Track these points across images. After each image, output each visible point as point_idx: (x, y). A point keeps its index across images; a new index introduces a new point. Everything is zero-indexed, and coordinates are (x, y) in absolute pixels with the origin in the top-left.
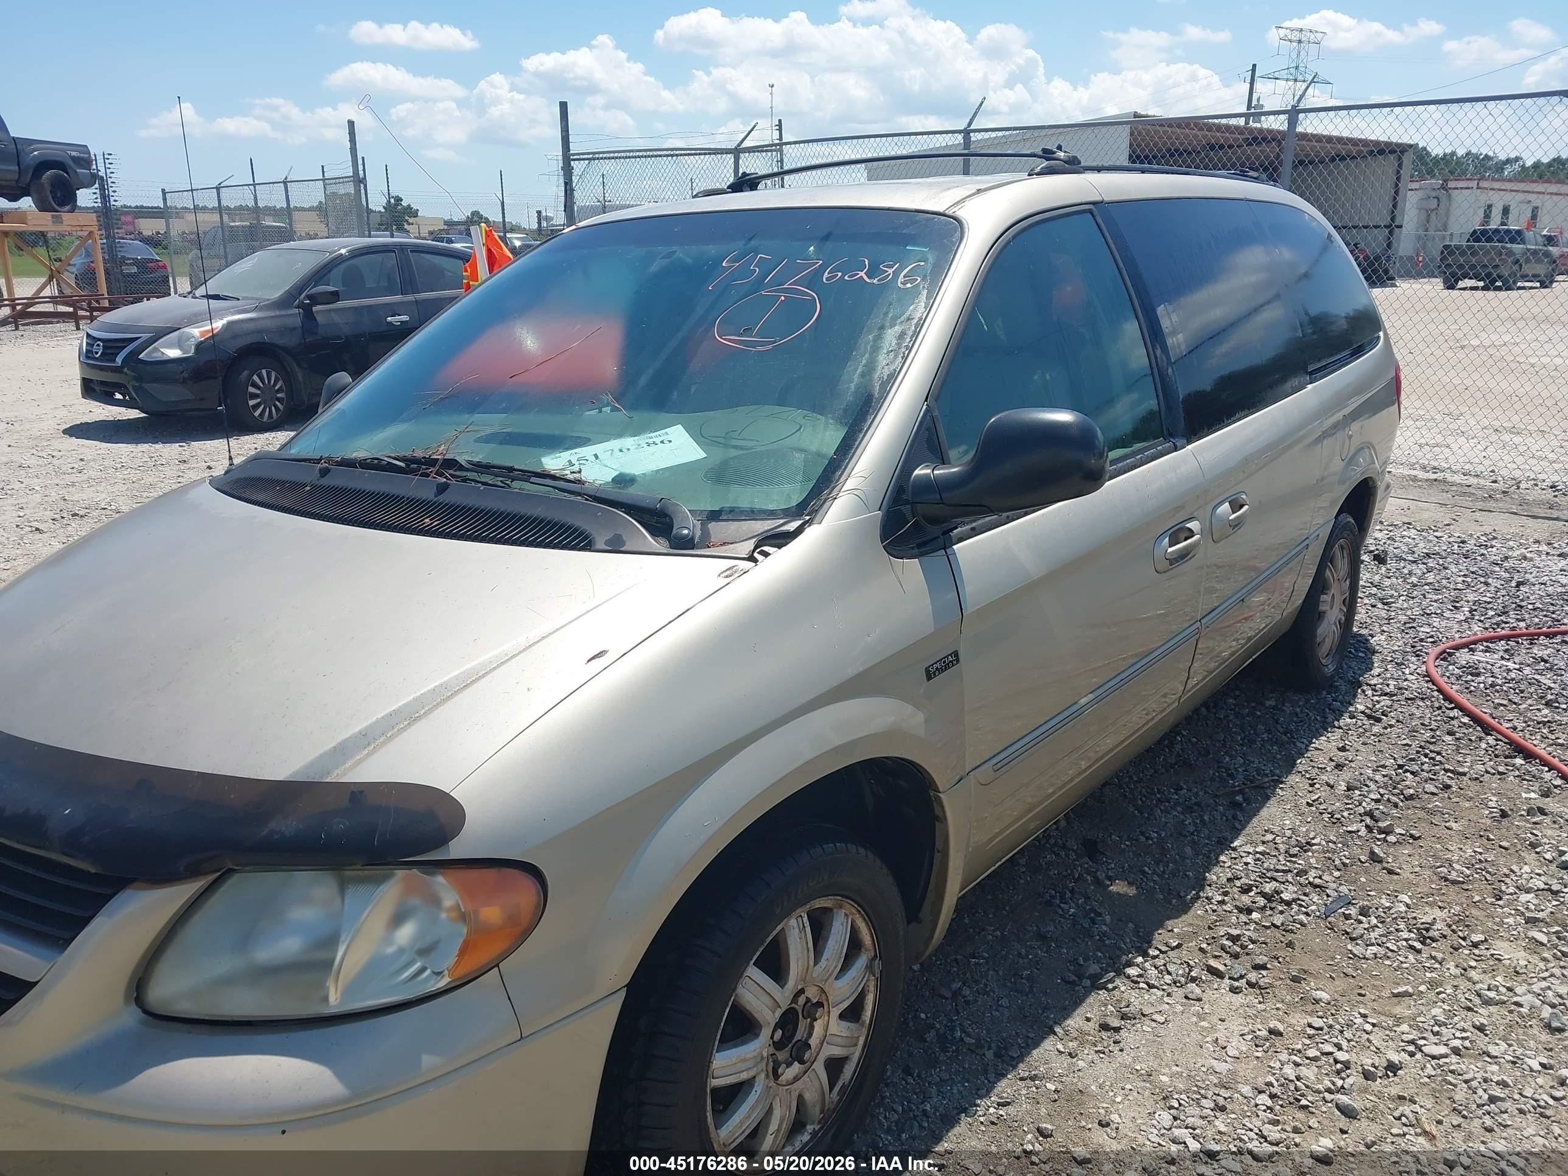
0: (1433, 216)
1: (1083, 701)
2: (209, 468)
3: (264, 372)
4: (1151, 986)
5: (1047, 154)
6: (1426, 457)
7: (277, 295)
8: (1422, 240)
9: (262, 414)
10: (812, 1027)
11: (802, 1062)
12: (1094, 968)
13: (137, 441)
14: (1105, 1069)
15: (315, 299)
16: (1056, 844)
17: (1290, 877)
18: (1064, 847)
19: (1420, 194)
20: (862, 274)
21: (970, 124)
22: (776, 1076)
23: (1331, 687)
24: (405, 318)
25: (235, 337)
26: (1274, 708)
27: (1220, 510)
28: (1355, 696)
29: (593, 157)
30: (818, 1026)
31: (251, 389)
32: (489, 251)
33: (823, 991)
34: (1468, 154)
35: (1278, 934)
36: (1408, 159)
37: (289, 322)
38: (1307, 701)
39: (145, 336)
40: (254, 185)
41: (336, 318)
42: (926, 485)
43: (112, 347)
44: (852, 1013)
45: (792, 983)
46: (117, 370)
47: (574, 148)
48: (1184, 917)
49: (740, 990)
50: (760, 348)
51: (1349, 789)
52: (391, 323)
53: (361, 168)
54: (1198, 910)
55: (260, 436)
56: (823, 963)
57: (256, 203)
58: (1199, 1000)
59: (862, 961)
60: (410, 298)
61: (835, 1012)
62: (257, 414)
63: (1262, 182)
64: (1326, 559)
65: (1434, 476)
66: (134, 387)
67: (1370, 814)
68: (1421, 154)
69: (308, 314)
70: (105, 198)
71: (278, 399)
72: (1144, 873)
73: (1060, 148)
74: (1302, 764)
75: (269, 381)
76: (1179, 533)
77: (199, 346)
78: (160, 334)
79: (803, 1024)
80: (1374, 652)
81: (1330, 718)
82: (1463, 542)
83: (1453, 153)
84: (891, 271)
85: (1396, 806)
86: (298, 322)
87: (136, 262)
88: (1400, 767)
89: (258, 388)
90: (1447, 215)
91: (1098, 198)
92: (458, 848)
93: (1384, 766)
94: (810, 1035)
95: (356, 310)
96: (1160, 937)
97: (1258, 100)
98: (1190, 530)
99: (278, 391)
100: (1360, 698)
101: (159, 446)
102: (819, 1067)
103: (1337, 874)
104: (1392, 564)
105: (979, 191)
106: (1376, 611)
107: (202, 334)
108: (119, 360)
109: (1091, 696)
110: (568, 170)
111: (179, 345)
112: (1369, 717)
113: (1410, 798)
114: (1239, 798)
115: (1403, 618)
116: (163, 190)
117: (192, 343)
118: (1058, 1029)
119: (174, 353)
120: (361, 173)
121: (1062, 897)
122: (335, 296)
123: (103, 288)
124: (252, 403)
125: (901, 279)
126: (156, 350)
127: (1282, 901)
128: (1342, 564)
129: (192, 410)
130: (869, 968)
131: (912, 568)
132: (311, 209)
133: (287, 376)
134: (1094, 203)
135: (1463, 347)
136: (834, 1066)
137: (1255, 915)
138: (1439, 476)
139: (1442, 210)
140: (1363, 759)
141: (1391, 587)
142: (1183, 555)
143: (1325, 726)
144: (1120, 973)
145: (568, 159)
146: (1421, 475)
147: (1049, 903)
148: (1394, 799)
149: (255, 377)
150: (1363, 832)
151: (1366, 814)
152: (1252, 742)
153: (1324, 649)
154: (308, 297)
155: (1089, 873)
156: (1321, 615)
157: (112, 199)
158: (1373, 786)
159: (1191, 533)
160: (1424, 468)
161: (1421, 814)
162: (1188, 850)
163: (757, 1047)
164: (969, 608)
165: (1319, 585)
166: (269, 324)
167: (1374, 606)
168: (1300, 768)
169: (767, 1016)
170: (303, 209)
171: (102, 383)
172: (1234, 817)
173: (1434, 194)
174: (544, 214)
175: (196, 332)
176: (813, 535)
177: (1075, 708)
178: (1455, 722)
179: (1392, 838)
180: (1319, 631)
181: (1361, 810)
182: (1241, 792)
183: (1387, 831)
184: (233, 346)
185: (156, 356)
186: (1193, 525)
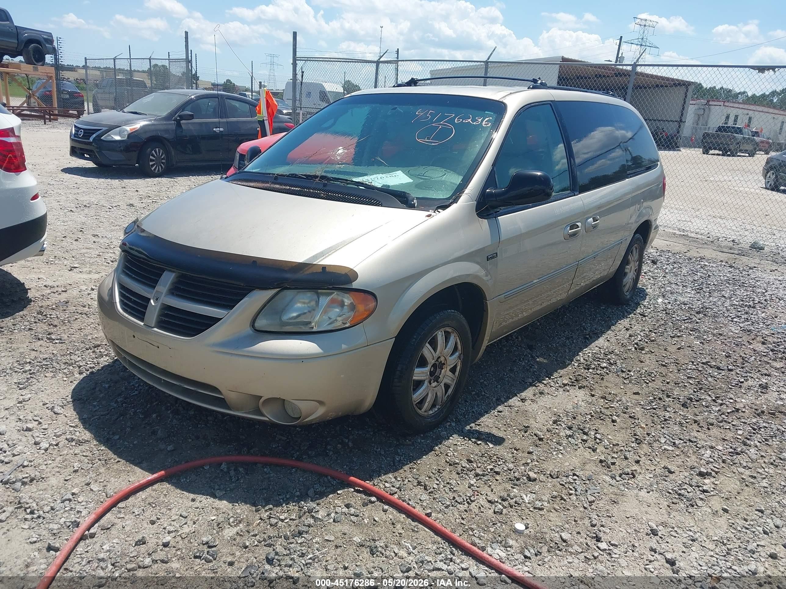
0: (701, 118)
1: (535, 281)
2: (137, 191)
3: (157, 149)
4: (551, 386)
5: (535, 81)
6: (682, 226)
7: (164, 114)
8: (695, 129)
9: (155, 169)
10: (441, 372)
11: (438, 382)
12: (530, 380)
13: (98, 177)
14: (535, 406)
15: (182, 117)
16: (517, 345)
17: (604, 361)
18: (520, 346)
19: (696, 107)
20: (469, 120)
21: (488, 59)
22: (430, 384)
23: (628, 305)
24: (221, 129)
25: (146, 132)
26: (604, 309)
27: (589, 220)
28: (637, 308)
29: (307, 59)
30: (443, 371)
31: (151, 157)
32: (267, 101)
33: (446, 360)
34: (722, 88)
35: (598, 376)
36: (691, 89)
37: (170, 127)
38: (617, 308)
39: (104, 129)
40: (130, 59)
41: (191, 127)
42: (491, 194)
43: (88, 133)
44: (453, 370)
45: (438, 352)
46: (90, 144)
47: (298, 55)
48: (565, 370)
49: (424, 349)
50: (433, 144)
51: (630, 336)
52: (215, 131)
53: (190, 55)
54: (570, 368)
55: (154, 179)
56: (447, 349)
57: (130, 68)
58: (568, 391)
59: (457, 354)
60: (224, 120)
61: (449, 368)
62: (153, 169)
63: (616, 97)
64: (629, 251)
65: (683, 233)
66: (97, 151)
67: (637, 344)
68: (698, 87)
69: (179, 125)
70: (56, 59)
71: (162, 163)
72: (550, 355)
73: (539, 79)
74: (613, 328)
75: (159, 153)
76: (573, 226)
77: (130, 135)
78: (111, 128)
79: (438, 370)
80: (647, 295)
81: (626, 314)
82: (690, 259)
83: (715, 87)
84: (480, 120)
85: (647, 343)
86: (174, 127)
87: (69, 93)
88: (650, 331)
89: (154, 157)
90: (708, 116)
91: (553, 99)
92: (355, 285)
93: (644, 330)
94: (440, 374)
95: (200, 124)
96: (556, 375)
97: (622, 54)
98: (577, 225)
99: (163, 159)
100: (639, 309)
101: (109, 180)
102: (442, 385)
103: (622, 361)
104: (659, 265)
105: (511, 93)
106: (650, 281)
107: (131, 130)
108: (91, 139)
109: (538, 280)
110: (295, 65)
111: (120, 134)
112: (641, 315)
113: (653, 341)
114: (588, 336)
115: (660, 284)
116: (85, 58)
117: (126, 133)
118: (518, 395)
119: (118, 138)
120: (190, 57)
121: (520, 360)
122: (191, 117)
123: (56, 105)
124: (151, 163)
125: (484, 123)
126: (109, 135)
127: (601, 367)
128: (636, 255)
129: (124, 165)
130: (459, 357)
131: (485, 222)
132: (143, 72)
133: (167, 152)
134: (551, 101)
135: (706, 181)
136: (447, 387)
137: (590, 370)
138: (686, 233)
139: (705, 116)
140: (637, 328)
141: (657, 273)
142: (574, 234)
143: (624, 317)
144: (540, 382)
145: (295, 59)
146: (678, 232)
147: (514, 361)
148: (646, 340)
149: (153, 152)
150: (633, 349)
151: (635, 344)
152: (594, 320)
153: (626, 289)
154: (179, 116)
155: (529, 354)
156: (625, 274)
157: (60, 61)
158: (639, 336)
159: (578, 227)
160: (679, 229)
161: (656, 346)
162: (567, 351)
163: (427, 369)
164: (501, 240)
165: (625, 262)
166: (162, 127)
167: (649, 279)
168: (612, 329)
169: (431, 361)
170: (138, 71)
171: (81, 149)
172: (585, 342)
173: (703, 107)
174: (263, 84)
175: (128, 128)
176: (454, 207)
177: (532, 283)
178: (674, 319)
179: (643, 352)
180: (624, 280)
181: (633, 343)
182: (589, 334)
183: (642, 349)
184: (144, 136)
185: (109, 138)
186: (578, 224)
